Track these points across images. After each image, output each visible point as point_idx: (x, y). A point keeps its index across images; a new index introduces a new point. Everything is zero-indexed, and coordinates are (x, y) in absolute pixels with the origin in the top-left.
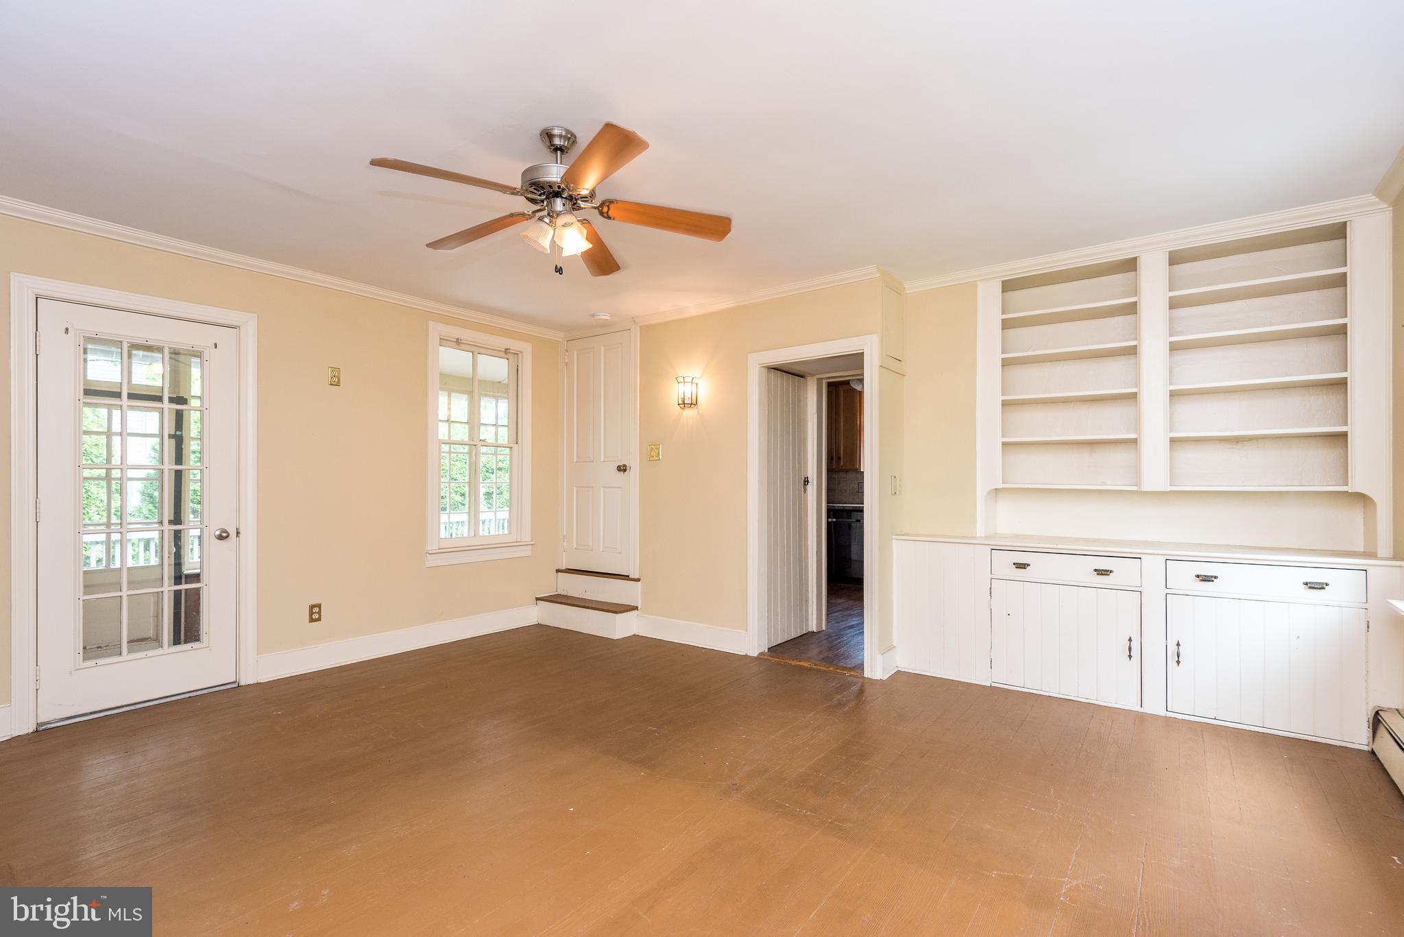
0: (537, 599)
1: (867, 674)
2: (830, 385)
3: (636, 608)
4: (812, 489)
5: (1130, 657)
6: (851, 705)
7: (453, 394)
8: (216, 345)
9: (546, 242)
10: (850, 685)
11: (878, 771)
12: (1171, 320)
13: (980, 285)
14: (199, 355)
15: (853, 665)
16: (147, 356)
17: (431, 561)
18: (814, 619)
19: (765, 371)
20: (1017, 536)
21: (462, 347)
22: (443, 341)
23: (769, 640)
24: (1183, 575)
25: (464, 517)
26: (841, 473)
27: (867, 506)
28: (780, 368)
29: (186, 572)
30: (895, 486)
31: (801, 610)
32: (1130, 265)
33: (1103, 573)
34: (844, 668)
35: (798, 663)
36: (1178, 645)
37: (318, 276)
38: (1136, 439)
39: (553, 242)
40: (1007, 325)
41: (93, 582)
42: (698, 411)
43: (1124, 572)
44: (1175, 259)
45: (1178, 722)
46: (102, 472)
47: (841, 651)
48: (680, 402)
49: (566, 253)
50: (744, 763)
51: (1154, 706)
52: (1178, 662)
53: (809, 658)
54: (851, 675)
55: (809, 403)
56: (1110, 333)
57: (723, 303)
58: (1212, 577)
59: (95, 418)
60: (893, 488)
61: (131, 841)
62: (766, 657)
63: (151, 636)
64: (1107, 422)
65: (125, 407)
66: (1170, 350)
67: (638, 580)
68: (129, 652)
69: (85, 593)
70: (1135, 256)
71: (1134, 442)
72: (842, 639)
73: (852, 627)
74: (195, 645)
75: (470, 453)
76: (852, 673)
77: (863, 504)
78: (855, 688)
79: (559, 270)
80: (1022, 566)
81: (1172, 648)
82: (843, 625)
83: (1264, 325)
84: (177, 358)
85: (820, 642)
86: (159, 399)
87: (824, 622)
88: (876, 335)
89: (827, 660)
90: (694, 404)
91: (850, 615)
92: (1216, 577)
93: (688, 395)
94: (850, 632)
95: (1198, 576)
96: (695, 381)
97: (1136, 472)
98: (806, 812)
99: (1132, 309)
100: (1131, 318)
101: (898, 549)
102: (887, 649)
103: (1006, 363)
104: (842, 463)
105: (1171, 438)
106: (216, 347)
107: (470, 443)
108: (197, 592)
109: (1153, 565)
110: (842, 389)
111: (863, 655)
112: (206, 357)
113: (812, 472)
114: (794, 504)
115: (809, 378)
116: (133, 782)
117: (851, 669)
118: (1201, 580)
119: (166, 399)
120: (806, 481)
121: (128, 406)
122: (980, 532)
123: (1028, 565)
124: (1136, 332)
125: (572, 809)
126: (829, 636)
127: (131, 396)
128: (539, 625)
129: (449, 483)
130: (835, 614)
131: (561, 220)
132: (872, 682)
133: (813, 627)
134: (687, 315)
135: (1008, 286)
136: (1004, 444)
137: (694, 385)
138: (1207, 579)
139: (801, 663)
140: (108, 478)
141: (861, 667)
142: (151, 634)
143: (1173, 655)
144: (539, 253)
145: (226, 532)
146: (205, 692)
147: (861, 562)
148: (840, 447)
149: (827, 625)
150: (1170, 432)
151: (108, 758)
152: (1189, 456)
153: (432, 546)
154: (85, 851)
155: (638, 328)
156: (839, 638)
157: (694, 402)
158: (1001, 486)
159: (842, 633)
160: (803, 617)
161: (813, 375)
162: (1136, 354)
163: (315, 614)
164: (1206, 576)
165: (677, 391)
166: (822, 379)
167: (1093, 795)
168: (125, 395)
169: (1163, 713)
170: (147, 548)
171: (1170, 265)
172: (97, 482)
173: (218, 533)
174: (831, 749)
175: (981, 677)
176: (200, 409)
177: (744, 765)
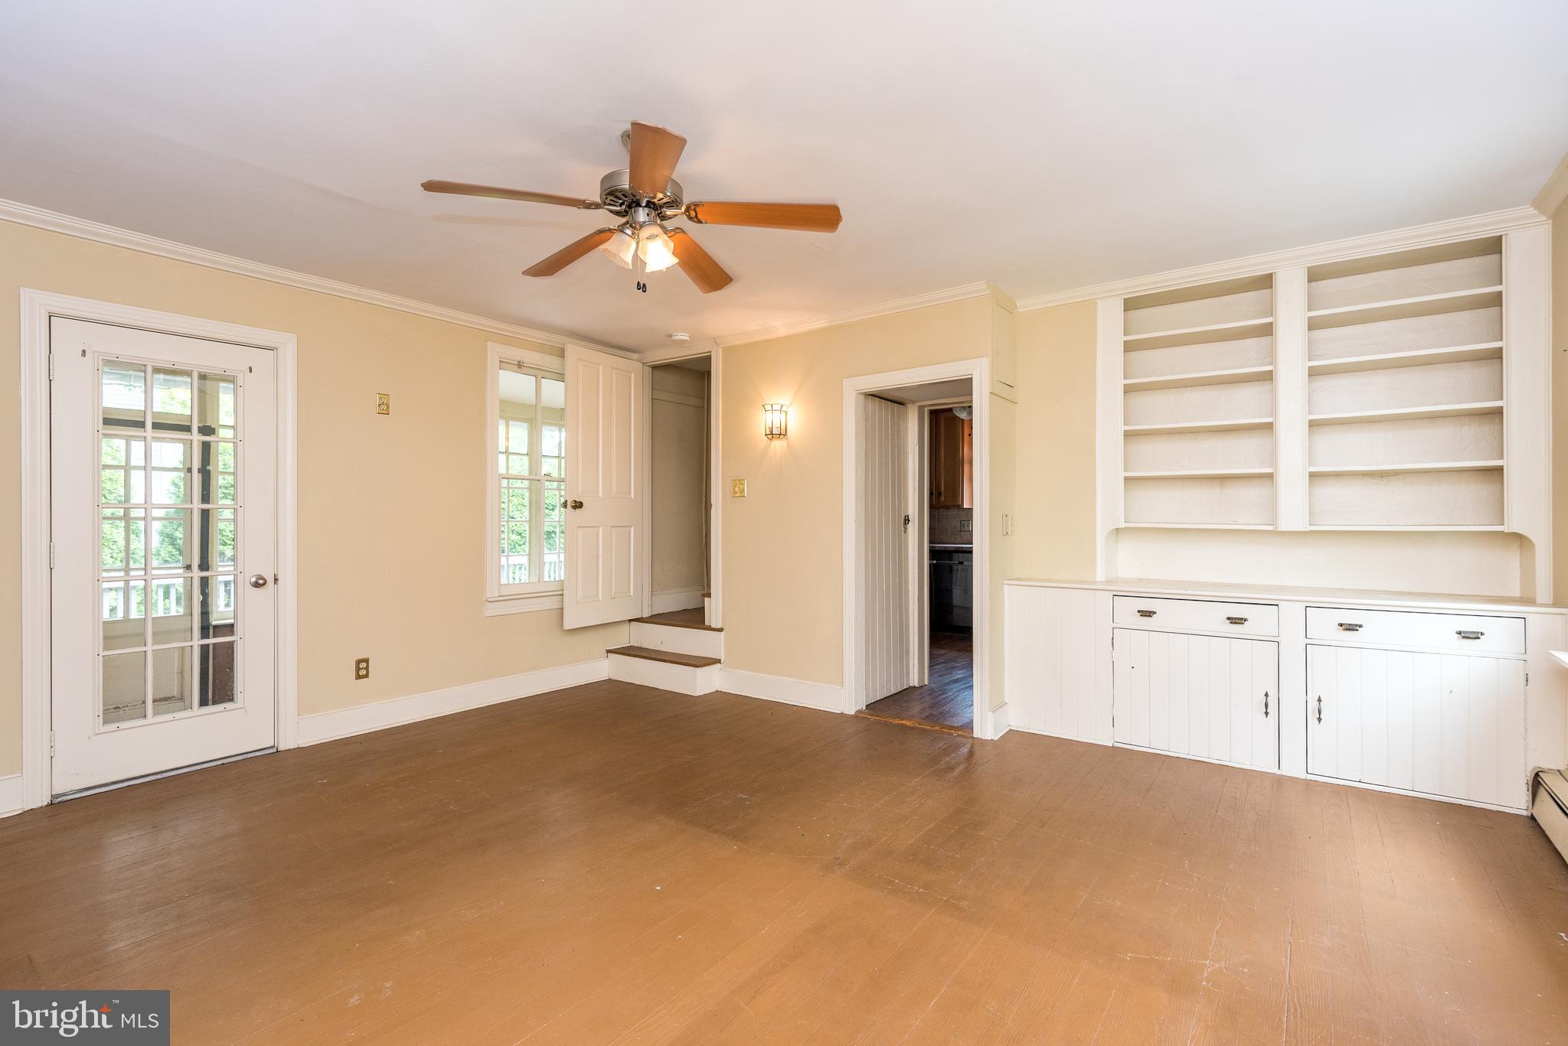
0: (608, 651)
1: (975, 735)
2: (932, 412)
3: (719, 661)
4: (913, 529)
5: (1267, 713)
6: (962, 767)
7: (511, 423)
8: (251, 369)
9: (628, 257)
10: (958, 746)
11: (994, 842)
12: (1310, 343)
13: (1099, 302)
14: (231, 380)
15: (960, 724)
16: (169, 380)
17: (491, 610)
18: (916, 673)
19: (862, 397)
20: (1140, 580)
21: (524, 370)
22: (503, 364)
23: (867, 696)
24: (1324, 624)
25: (524, 560)
26: (942, 510)
27: (976, 547)
28: (879, 395)
29: (214, 623)
30: (1007, 526)
31: (902, 663)
32: (1266, 282)
33: (1237, 621)
34: (952, 728)
35: (900, 722)
36: (1319, 700)
37: (364, 291)
38: (1272, 473)
39: (636, 256)
40: (1129, 347)
41: (115, 634)
42: (788, 443)
43: (1259, 620)
44: (1315, 275)
45: (1319, 786)
46: (121, 512)
47: (946, 708)
48: (768, 433)
49: (649, 269)
50: (846, 834)
51: (1293, 768)
52: (1319, 719)
53: (913, 717)
54: (959, 735)
55: (909, 434)
56: (1243, 357)
57: (816, 322)
58: (1356, 625)
59: (109, 449)
60: (1004, 526)
61: (167, 928)
62: (864, 716)
63: (175, 695)
64: (1240, 456)
65: (149, 439)
66: (1309, 376)
67: (721, 630)
68: (155, 714)
69: (105, 648)
70: (1271, 272)
71: (1270, 476)
72: (947, 695)
73: (957, 681)
74: (229, 705)
75: (530, 489)
76: (959, 733)
77: (972, 544)
78: (965, 750)
79: (642, 287)
80: (1147, 614)
81: (1313, 704)
82: (947, 679)
83: (1411, 349)
84: (206, 382)
85: (922, 698)
86: (187, 429)
87: (926, 675)
88: (986, 358)
89: (930, 718)
90: (782, 435)
91: (954, 668)
92: (1360, 626)
93: (776, 424)
94: (955, 687)
95: (1341, 625)
96: (784, 409)
97: (1272, 508)
98: (919, 889)
99: (1267, 330)
100: (1265, 340)
101: (1011, 595)
102: (999, 706)
103: (1128, 390)
104: (943, 499)
105: (1310, 473)
106: (251, 371)
107: (531, 477)
108: (231, 645)
109: (1292, 612)
110: (942, 417)
111: (972, 712)
112: (240, 382)
113: (912, 510)
114: (894, 546)
115: (910, 406)
116: (163, 861)
117: (957, 728)
118: (1344, 629)
119: (195, 429)
120: (907, 520)
121: (153, 437)
122: (1100, 576)
123: (1154, 613)
124: (1271, 355)
125: (659, 888)
126: (932, 692)
127: (156, 426)
128: (610, 681)
129: (508, 521)
130: (936, 667)
131: (645, 232)
132: (983, 743)
133: (914, 681)
134: (774, 335)
135: (1130, 305)
136: (1126, 479)
137: (783, 414)
138: (1351, 628)
139: (904, 722)
140: (126, 518)
141: (969, 726)
142: (175, 692)
143: (1313, 711)
144: (621, 269)
145: (263, 579)
146: (240, 758)
147: (968, 610)
148: (940, 481)
149: (929, 680)
150: (1309, 466)
151: (135, 834)
152: (1330, 492)
153: (492, 593)
154: (114, 940)
155: (721, 349)
156: (944, 693)
157: (783, 432)
158: (1123, 525)
159: (946, 688)
160: (904, 671)
161: (913, 402)
162: (1272, 379)
163: (362, 669)
164: (1350, 625)
165: (764, 420)
166: (924, 406)
167: (1231, 867)
168: (149, 425)
169: (1302, 775)
170: (167, 595)
171: (1308, 282)
172: (111, 522)
173: (253, 579)
174: (941, 818)
175: (1103, 737)
176: (234, 441)
177: (847, 836)
